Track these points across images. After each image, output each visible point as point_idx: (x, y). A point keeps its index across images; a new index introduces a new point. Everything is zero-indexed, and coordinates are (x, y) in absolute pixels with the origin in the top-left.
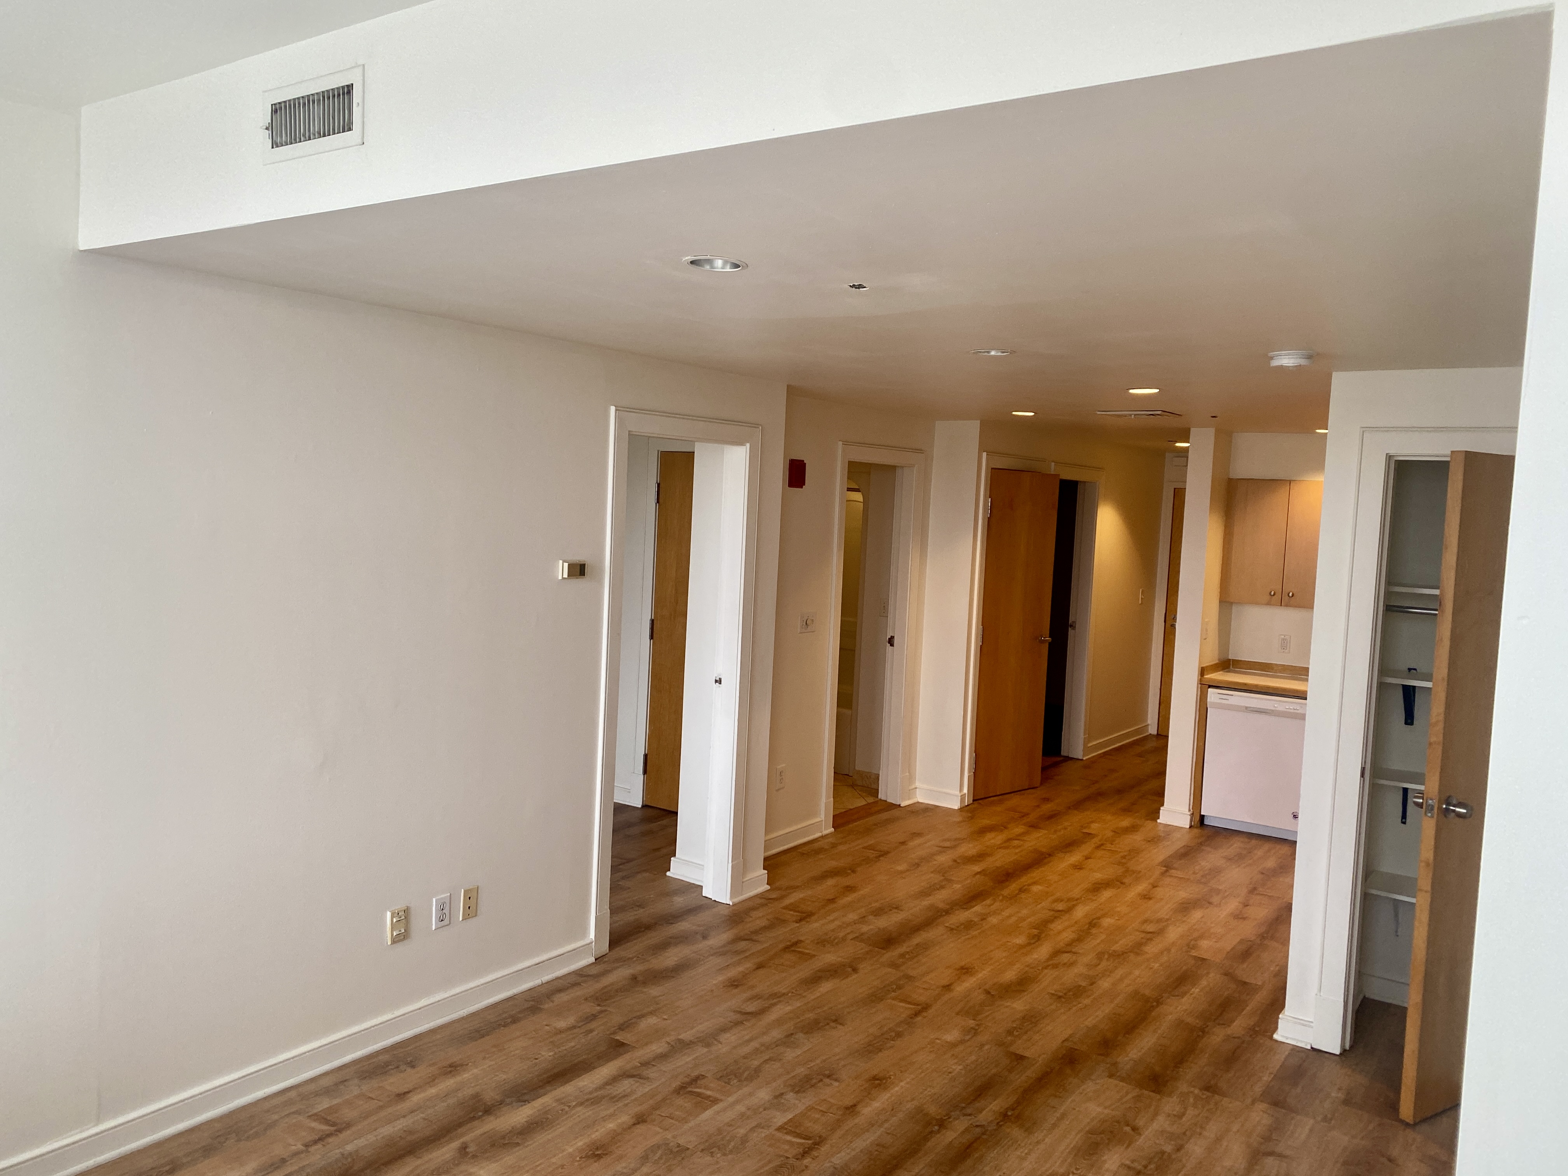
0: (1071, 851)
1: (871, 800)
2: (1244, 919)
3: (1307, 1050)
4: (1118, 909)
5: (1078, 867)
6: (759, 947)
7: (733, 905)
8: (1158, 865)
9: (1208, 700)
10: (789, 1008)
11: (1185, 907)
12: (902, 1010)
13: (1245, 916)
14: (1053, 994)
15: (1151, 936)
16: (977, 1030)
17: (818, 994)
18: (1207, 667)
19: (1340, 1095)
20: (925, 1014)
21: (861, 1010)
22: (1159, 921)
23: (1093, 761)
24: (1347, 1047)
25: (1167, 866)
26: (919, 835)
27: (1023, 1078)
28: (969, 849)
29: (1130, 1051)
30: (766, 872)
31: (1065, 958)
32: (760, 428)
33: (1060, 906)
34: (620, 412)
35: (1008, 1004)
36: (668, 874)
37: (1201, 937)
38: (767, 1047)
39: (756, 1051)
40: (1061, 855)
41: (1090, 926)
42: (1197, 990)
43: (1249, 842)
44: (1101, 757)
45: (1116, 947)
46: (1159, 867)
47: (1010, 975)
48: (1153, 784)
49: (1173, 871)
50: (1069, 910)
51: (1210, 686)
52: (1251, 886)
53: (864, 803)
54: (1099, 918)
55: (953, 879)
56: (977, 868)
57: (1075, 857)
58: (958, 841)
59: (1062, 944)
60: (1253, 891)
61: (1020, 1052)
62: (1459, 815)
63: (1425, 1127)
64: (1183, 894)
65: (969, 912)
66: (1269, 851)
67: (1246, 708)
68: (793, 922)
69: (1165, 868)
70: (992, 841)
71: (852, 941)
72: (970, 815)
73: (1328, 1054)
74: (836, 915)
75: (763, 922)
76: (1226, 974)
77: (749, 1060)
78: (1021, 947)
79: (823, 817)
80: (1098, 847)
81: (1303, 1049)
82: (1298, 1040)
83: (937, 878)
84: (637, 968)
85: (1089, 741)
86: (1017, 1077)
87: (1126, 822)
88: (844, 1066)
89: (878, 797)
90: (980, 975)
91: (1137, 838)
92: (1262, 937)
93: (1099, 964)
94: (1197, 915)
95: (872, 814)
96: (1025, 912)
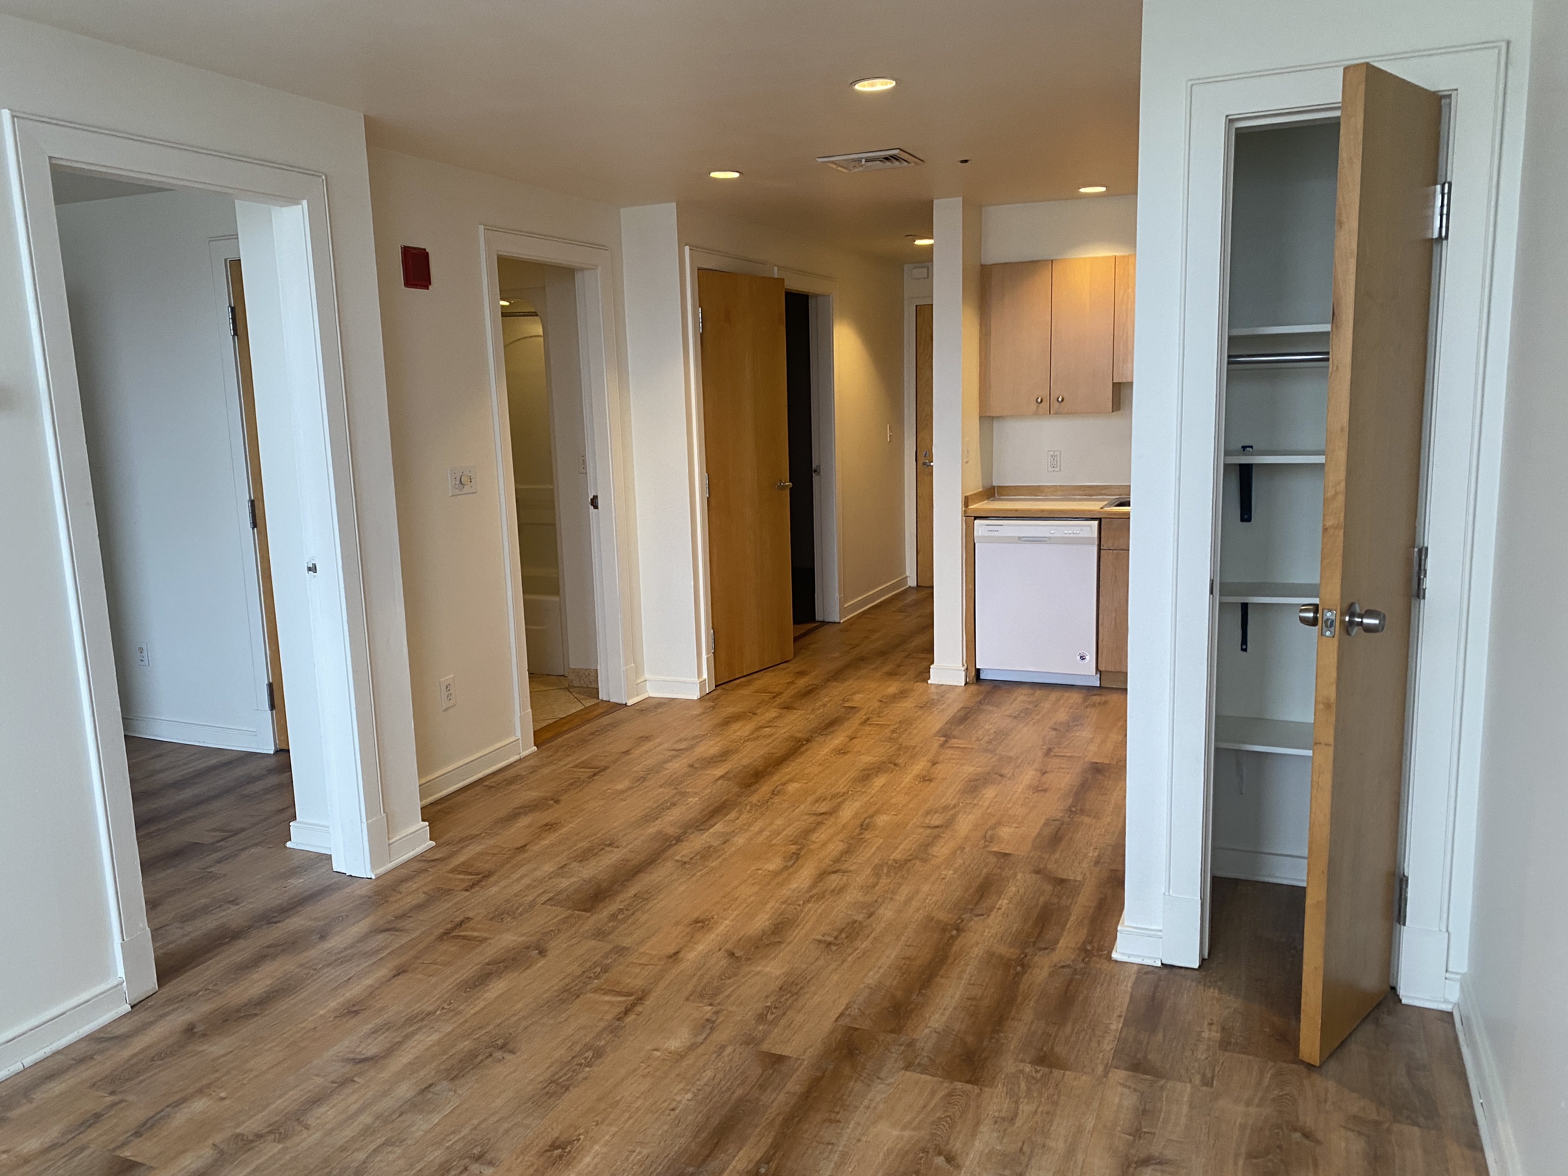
0: (833, 732)
1: (589, 703)
2: (1045, 791)
3: (1157, 970)
4: (894, 801)
5: (842, 751)
6: (404, 939)
7: (377, 879)
8: (936, 735)
9: (975, 534)
10: (435, 1037)
11: (974, 786)
12: (606, 1008)
13: (1046, 786)
14: (820, 941)
15: (938, 832)
16: (714, 1022)
17: (482, 1004)
18: (971, 495)
19: (1213, 1034)
20: (639, 1009)
21: (545, 1020)
22: (946, 808)
23: (851, 622)
24: (1206, 956)
25: (946, 735)
26: (647, 738)
27: (782, 1097)
28: (710, 747)
29: (930, 1017)
30: (427, 823)
31: (834, 881)
32: (324, 177)
33: (823, 808)
34: (21, 121)
35: (759, 969)
36: (289, 844)
37: (999, 823)
38: (385, 1119)
39: (367, 1131)
40: (821, 739)
41: (861, 829)
42: (1006, 901)
43: (1034, 694)
44: (859, 618)
45: (896, 855)
46: (937, 738)
47: (762, 921)
48: (919, 641)
49: (954, 740)
50: (833, 812)
51: (976, 518)
52: (1045, 747)
53: (581, 707)
54: (871, 817)
55: (687, 790)
56: (719, 772)
57: (838, 739)
58: (698, 739)
59: (828, 862)
60: (1048, 753)
61: (778, 1050)
62: (1369, 629)
63: (1332, 1064)
64: (969, 770)
65: (707, 834)
66: (1058, 700)
67: (1019, 538)
68: (462, 890)
69: (943, 739)
70: (739, 733)
71: (544, 906)
72: (712, 704)
73: (1183, 970)
74: (524, 870)
75: (420, 898)
76: (1037, 872)
77: (350, 1152)
78: (777, 874)
79: (519, 734)
80: (864, 722)
81: (1150, 969)
82: (1143, 957)
83: (669, 792)
84: (204, 1008)
85: (845, 602)
86: (774, 1095)
87: (893, 688)
88: (507, 1131)
89: (598, 699)
90: (722, 928)
91: (908, 704)
92: (1071, 811)
93: (877, 884)
94: (989, 793)
95: (588, 721)
96: (779, 822)
